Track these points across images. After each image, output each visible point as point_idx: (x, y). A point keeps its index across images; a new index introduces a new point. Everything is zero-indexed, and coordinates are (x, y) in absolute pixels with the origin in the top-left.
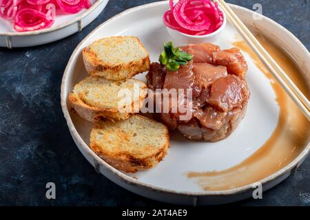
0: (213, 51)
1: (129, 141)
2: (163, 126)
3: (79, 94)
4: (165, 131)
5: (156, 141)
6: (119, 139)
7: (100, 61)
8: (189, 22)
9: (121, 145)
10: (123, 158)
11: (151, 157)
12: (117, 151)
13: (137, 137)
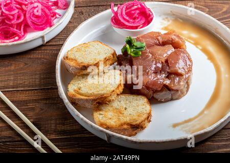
0: (158, 36)
1: (123, 114)
2: (143, 97)
3: (75, 91)
4: (146, 100)
5: (143, 108)
6: (116, 114)
7: (82, 63)
8: (132, 21)
9: (119, 119)
10: (125, 127)
11: (145, 121)
12: (118, 123)
13: (128, 110)
